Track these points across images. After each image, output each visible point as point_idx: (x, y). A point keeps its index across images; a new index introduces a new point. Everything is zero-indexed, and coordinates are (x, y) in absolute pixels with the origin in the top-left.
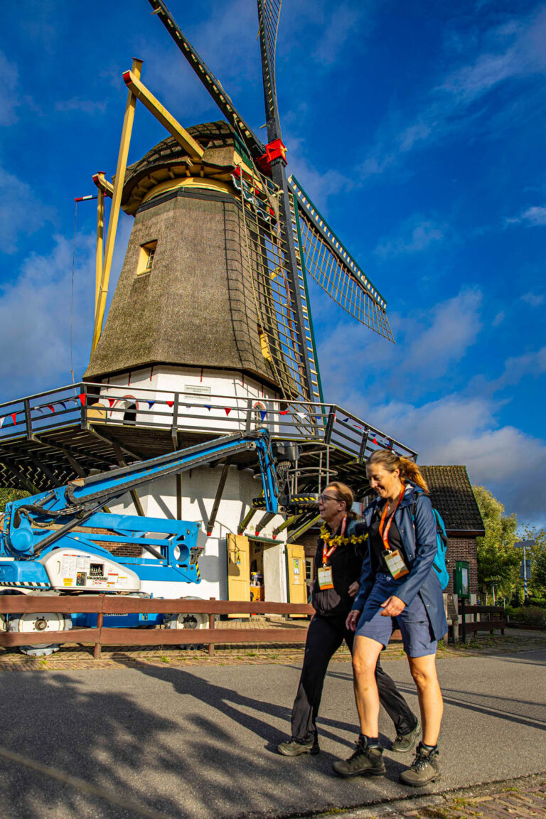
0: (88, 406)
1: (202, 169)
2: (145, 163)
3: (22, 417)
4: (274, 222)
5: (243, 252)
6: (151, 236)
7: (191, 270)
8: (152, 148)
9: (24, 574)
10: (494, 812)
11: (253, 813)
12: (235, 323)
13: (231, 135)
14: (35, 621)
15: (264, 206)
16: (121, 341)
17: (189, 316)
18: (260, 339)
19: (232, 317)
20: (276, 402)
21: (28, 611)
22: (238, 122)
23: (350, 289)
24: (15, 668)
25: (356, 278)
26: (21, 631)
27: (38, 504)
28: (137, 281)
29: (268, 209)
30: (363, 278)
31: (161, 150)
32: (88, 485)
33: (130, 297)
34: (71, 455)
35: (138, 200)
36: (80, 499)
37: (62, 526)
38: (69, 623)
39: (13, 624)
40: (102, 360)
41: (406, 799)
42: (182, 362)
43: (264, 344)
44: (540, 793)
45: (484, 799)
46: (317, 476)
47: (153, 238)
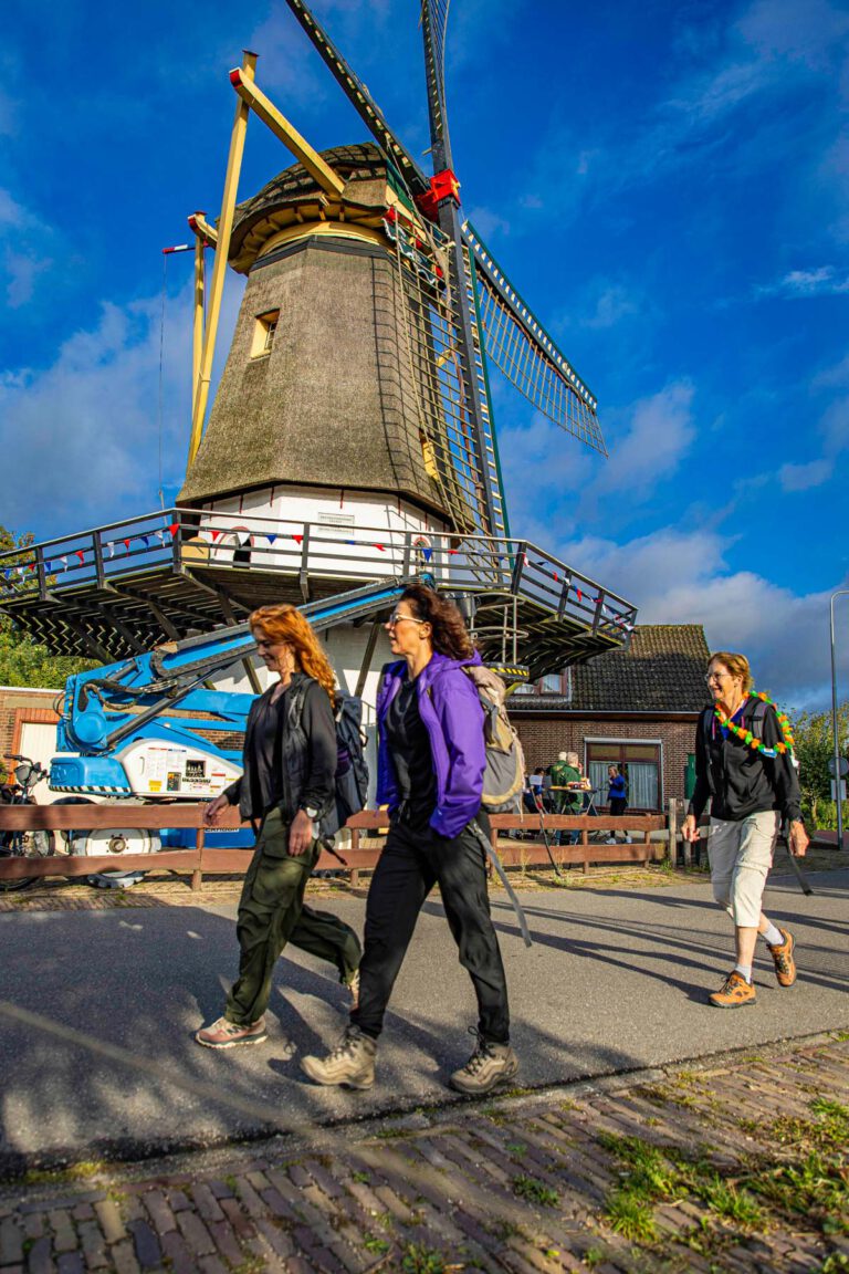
0: (183, 542)
1: (342, 210)
2: (262, 200)
3: (89, 557)
4: (442, 286)
5: (399, 327)
6: (270, 303)
7: (328, 352)
8: (273, 179)
9: (92, 775)
10: (730, 1090)
11: (406, 1097)
12: (388, 427)
13: (383, 163)
14: (109, 840)
15: (428, 264)
16: (229, 450)
17: (324, 416)
18: (423, 449)
19: (383, 418)
20: (445, 536)
21: (99, 826)
22: (392, 145)
23: (547, 381)
24: (81, 906)
25: (555, 366)
26: (89, 854)
27: (112, 678)
28: (252, 366)
29: (434, 268)
30: (564, 366)
31: (284, 182)
32: (182, 652)
33: (242, 389)
34: (160, 610)
35: (252, 253)
36: (172, 671)
37: (147, 708)
38: (157, 843)
39: (78, 844)
40: (202, 477)
41: (613, 1074)
42: (315, 480)
43: (428, 457)
44: (793, 1064)
45: (717, 1073)
46: (501, 639)
47: (273, 306)
